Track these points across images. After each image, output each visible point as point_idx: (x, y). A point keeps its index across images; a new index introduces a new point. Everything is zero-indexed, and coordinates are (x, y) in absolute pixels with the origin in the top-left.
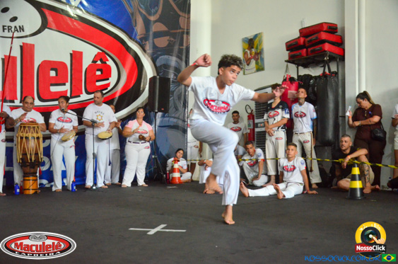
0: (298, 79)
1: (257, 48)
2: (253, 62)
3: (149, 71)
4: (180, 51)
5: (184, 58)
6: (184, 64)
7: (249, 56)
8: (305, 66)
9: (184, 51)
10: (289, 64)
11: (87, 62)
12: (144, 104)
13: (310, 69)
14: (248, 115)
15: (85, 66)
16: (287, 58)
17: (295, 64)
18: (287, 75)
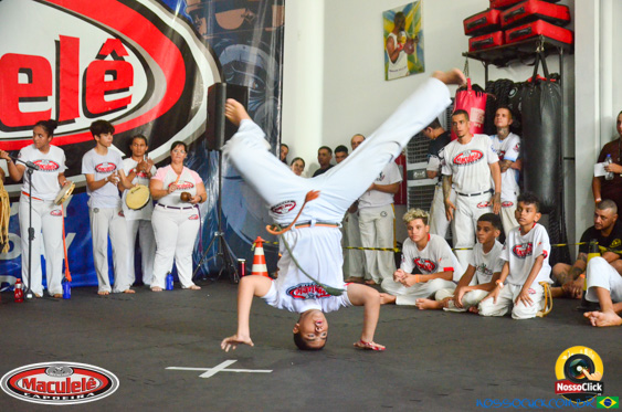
0: (486, 89)
1: (410, 30)
2: (403, 56)
3: (207, 75)
4: (266, 36)
5: (272, 49)
6: (271, 61)
7: (396, 45)
8: (501, 64)
9: (274, 36)
10: (470, 60)
13: (510, 69)
16: (467, 50)
17: (482, 60)
18: (469, 80)
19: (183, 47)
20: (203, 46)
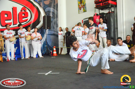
0: (99, 15)
1: (83, 3)
2: (82, 9)
4: (54, 6)
5: (56, 8)
6: (56, 11)
7: (81, 6)
8: (102, 9)
11: (18, 11)
13: (104, 10)
16: (95, 7)
17: (98, 9)
18: (95, 13)
19: (38, 9)
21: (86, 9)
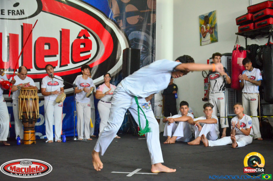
0: (246, 49)
1: (211, 24)
2: (208, 35)
3: (123, 44)
4: (148, 27)
5: (151, 32)
6: (151, 38)
7: (205, 30)
8: (253, 37)
9: (151, 27)
10: (239, 36)
11: (73, 38)
12: (119, 71)
13: (257, 40)
14: (204, 79)
15: (71, 41)
16: (237, 31)
17: (244, 36)
18: (237, 45)
19: (113, 33)
20: (121, 32)
21: (217, 37)
